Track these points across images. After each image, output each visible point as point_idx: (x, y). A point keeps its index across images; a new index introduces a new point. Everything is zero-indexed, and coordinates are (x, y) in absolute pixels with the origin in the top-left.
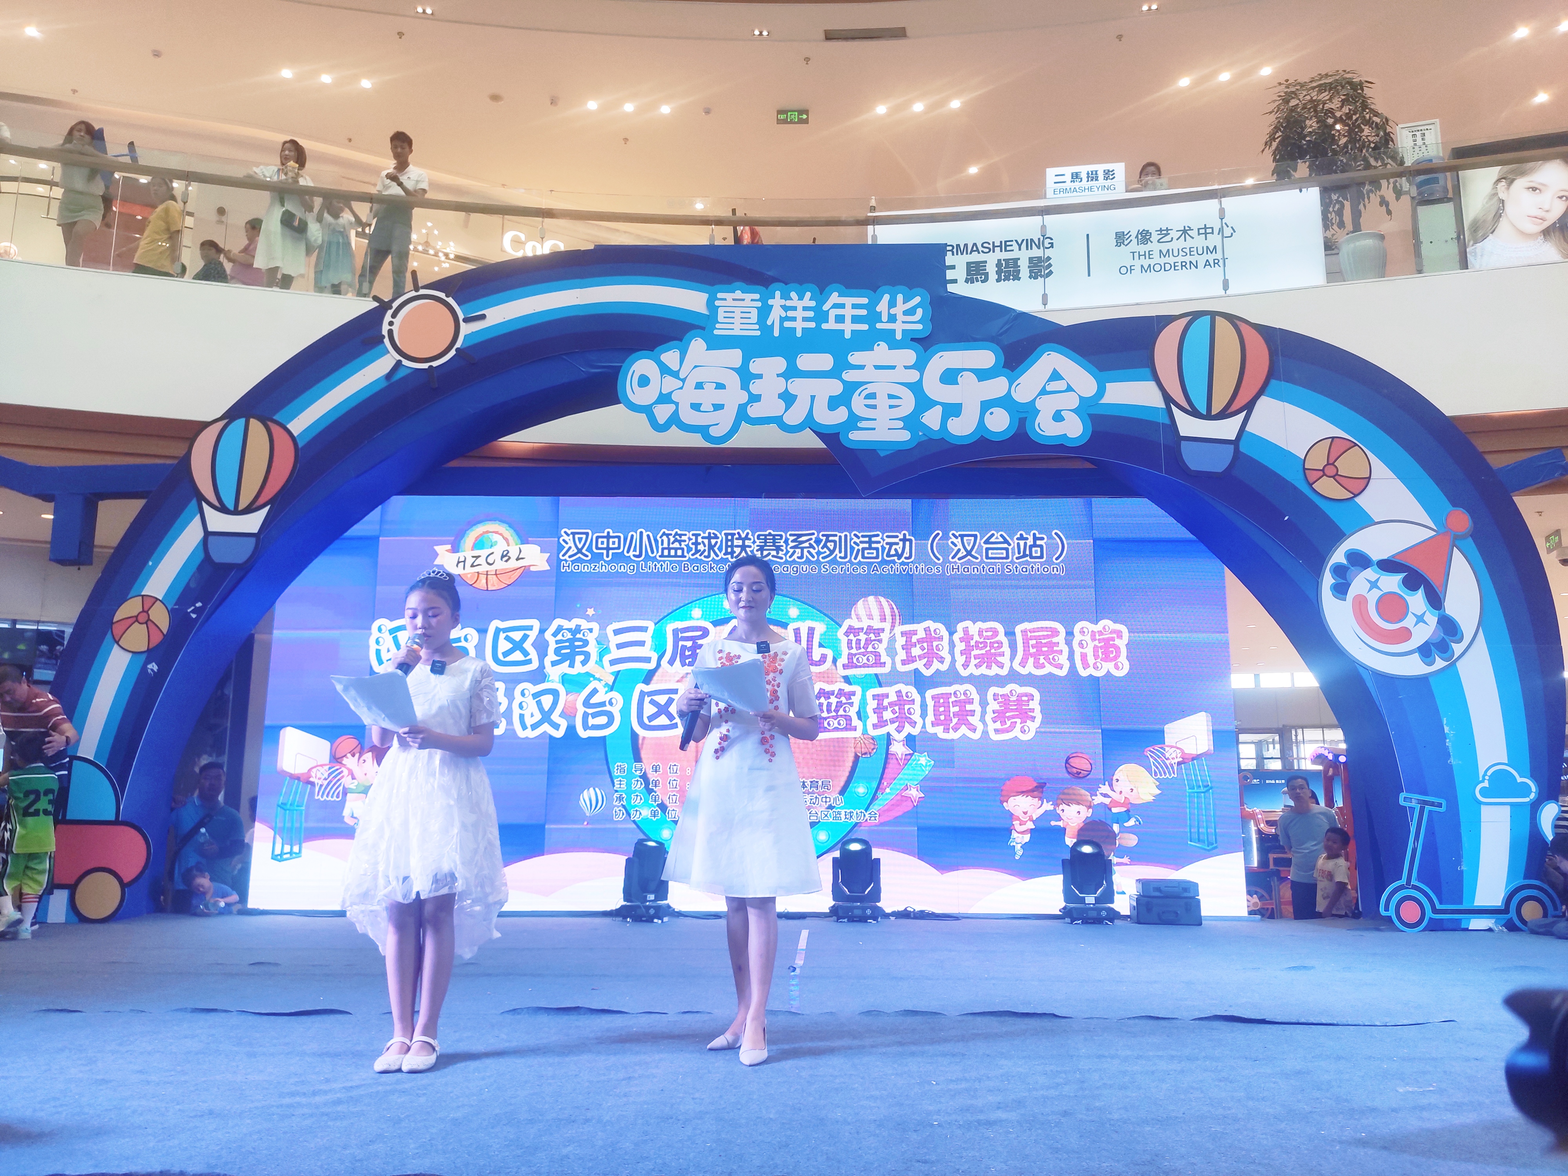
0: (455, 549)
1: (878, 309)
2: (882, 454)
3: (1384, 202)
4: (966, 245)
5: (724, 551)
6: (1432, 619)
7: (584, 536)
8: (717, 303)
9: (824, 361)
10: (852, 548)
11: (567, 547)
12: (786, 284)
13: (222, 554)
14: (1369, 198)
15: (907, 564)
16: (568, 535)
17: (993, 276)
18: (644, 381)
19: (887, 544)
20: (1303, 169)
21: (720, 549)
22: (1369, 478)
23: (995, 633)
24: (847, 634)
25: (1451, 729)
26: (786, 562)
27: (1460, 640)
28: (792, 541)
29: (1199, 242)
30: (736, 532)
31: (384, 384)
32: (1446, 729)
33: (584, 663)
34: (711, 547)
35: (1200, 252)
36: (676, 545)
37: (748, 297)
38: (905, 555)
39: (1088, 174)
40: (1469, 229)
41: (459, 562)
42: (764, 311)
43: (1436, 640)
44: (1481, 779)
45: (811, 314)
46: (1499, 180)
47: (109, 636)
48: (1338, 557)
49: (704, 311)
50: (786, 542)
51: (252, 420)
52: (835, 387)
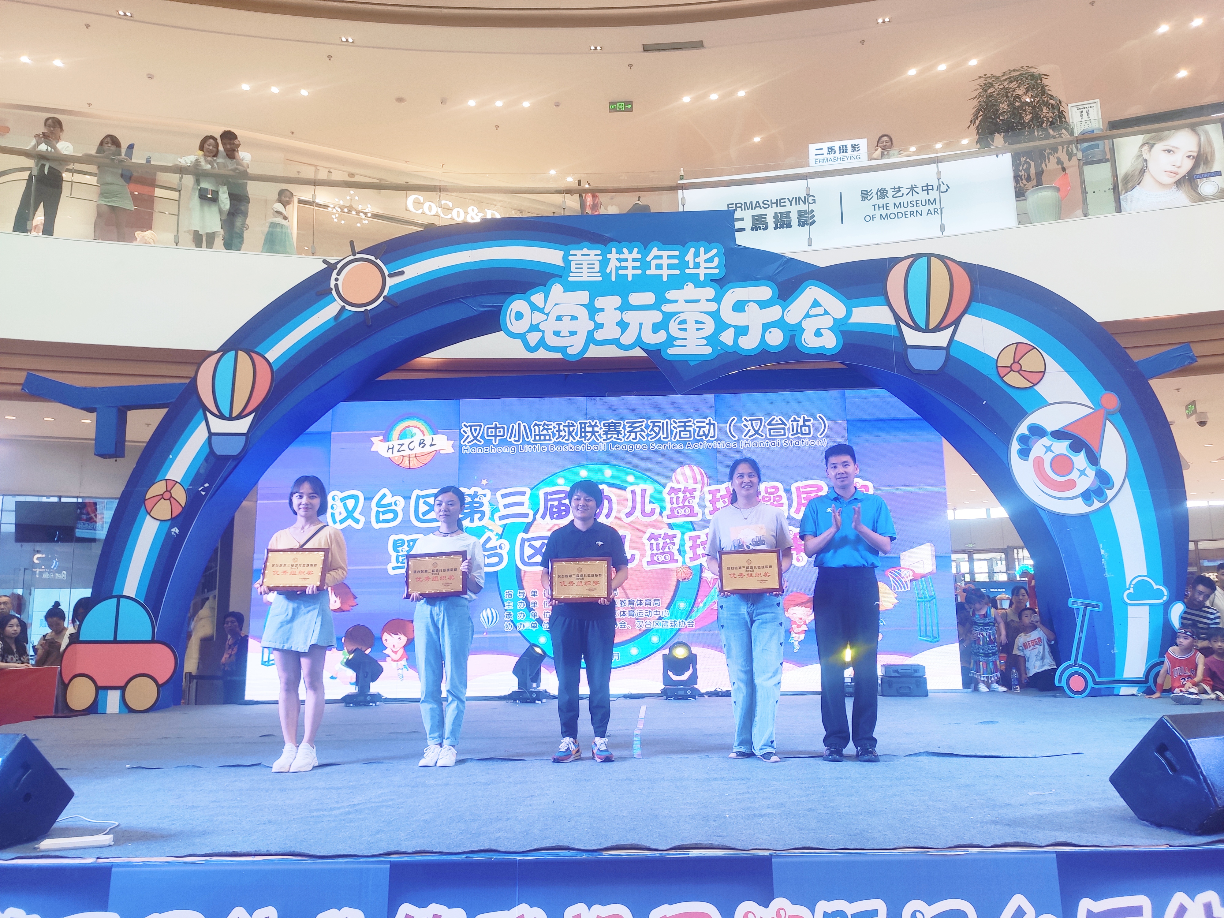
0: (386, 439)
1: (686, 259)
2: (692, 364)
3: (1059, 162)
4: (751, 203)
5: (579, 436)
6: (1091, 473)
7: (478, 428)
8: (570, 258)
9: (649, 298)
10: (672, 431)
11: (466, 435)
12: (620, 242)
13: (223, 449)
14: (1049, 159)
15: (712, 441)
16: (467, 427)
17: (771, 225)
18: (519, 316)
19: (697, 427)
20: (999, 139)
21: (577, 434)
22: (1044, 372)
23: (777, 489)
24: (669, 493)
25: (1106, 551)
26: (625, 442)
27: (1112, 488)
28: (629, 427)
29: (923, 196)
30: (588, 421)
31: (333, 323)
32: (1102, 552)
33: (481, 519)
34: (570, 433)
35: (924, 204)
36: (545, 432)
37: (593, 253)
38: (710, 435)
39: (840, 147)
40: (1122, 182)
41: (389, 449)
42: (604, 263)
43: (1094, 487)
44: (1128, 587)
45: (638, 264)
46: (1143, 145)
47: (143, 508)
48: (1022, 429)
49: (559, 262)
50: (624, 428)
51: (240, 352)
52: (657, 316)
